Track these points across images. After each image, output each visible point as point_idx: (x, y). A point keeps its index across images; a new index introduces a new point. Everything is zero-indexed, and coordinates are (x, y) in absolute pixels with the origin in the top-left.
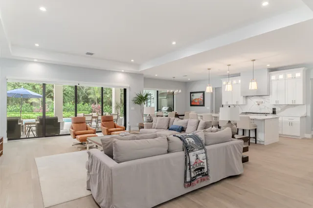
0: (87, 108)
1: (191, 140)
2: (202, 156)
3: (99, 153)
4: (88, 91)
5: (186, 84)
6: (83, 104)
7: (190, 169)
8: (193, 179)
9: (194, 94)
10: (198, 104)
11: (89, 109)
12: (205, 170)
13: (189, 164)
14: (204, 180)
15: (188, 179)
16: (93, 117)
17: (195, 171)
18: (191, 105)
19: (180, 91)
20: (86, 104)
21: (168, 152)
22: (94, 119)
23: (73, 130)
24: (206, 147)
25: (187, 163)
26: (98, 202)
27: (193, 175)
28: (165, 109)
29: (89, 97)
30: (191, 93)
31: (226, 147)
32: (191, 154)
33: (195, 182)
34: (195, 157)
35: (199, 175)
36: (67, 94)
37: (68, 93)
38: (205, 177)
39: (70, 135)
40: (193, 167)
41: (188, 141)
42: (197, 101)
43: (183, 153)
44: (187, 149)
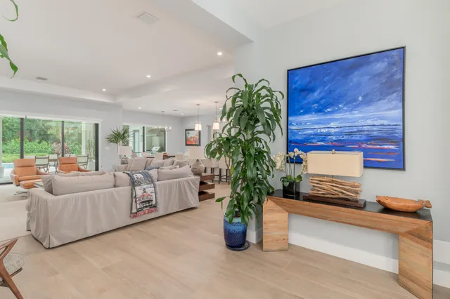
0: (45, 149)
1: (140, 176)
2: (150, 190)
3: (40, 192)
4: (48, 124)
5: (182, 119)
6: (39, 143)
7: (136, 201)
8: (139, 210)
9: (190, 132)
10: (194, 143)
11: (50, 150)
12: (154, 202)
13: (135, 197)
14: (152, 211)
15: (134, 211)
16: (50, 160)
17: (142, 202)
18: (187, 145)
19: (170, 128)
20: (44, 142)
21: (115, 186)
22: (52, 163)
23: (15, 175)
24: (157, 183)
25: (133, 196)
26: (36, 236)
27: (138, 207)
28: (156, 148)
29: (49, 133)
30: (186, 130)
31: (179, 182)
32: (137, 188)
33: (142, 212)
34: (142, 191)
35: (146, 207)
36: (11, 127)
37: (13, 126)
38: (153, 209)
39: (12, 183)
40: (140, 200)
41: (135, 177)
42: (192, 140)
43: (129, 188)
44: (134, 183)
